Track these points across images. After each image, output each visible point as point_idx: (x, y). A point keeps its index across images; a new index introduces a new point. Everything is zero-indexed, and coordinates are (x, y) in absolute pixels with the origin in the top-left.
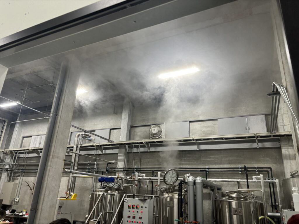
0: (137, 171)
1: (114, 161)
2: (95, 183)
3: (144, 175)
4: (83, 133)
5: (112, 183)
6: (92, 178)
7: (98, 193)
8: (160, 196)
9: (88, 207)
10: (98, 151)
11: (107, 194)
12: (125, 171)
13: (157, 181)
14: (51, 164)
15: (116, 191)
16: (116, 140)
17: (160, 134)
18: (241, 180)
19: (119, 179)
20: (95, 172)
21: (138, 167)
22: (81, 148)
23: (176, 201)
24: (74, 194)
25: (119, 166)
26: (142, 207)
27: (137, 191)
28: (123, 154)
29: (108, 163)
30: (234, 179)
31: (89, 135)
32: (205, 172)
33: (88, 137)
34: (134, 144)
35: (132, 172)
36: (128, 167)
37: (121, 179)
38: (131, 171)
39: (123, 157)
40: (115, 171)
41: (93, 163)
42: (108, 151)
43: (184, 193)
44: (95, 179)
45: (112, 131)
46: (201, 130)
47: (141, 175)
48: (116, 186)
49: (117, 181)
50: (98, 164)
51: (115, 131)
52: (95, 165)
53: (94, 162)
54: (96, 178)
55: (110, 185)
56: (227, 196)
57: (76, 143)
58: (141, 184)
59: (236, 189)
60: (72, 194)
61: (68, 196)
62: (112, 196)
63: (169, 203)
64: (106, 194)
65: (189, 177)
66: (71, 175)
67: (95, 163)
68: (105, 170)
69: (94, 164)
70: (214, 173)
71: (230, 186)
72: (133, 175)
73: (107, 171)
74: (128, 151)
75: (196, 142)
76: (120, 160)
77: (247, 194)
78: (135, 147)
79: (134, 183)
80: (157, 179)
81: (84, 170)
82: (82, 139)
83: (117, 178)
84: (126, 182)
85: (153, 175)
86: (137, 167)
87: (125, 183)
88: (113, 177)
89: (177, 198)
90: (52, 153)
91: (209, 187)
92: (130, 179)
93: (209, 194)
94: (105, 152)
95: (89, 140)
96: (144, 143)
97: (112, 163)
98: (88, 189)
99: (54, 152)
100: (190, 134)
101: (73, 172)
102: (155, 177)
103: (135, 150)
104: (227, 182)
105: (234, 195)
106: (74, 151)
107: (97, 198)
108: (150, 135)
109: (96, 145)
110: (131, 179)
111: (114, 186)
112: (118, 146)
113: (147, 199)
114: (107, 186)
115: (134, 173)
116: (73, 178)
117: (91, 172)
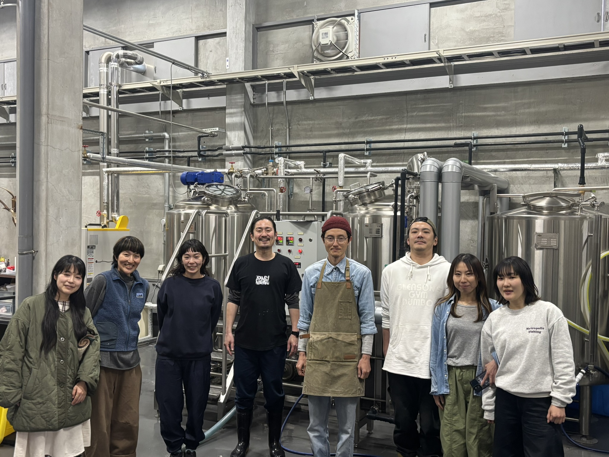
0: (280, 154)
1: (217, 129)
2: (171, 189)
3: (301, 163)
4: (121, 52)
5: (217, 186)
6: (163, 174)
7: (183, 212)
8: (345, 213)
9: (161, 247)
10: (169, 102)
11: (207, 213)
12: (249, 156)
13: (337, 178)
14: (47, 138)
15: (231, 204)
16: (216, 69)
17: (344, 48)
18: (565, 166)
19: (236, 176)
20: (167, 160)
21: (284, 144)
22: (120, 96)
23: (387, 224)
24: (122, 216)
25: (230, 142)
26: (301, 240)
27: (284, 205)
28: (239, 110)
29: (201, 135)
30: (546, 162)
31: (139, 59)
32: (467, 148)
33: (137, 64)
34: (268, 80)
35: (267, 156)
36: (255, 145)
37: (241, 176)
38: (265, 154)
39: (241, 116)
40: (222, 154)
41: (160, 136)
42: (197, 103)
43: (410, 202)
44: (171, 178)
45: (201, 42)
46: (463, 30)
47: (292, 163)
48: (229, 193)
49: (231, 181)
50: (173, 140)
51: (210, 41)
52: (167, 142)
53: (161, 134)
54: (174, 176)
55: (213, 190)
56: (524, 205)
57: (104, 82)
58: (293, 188)
59: (549, 188)
60: (116, 216)
61: (105, 223)
62: (220, 218)
63: (368, 228)
64: (204, 212)
65: (423, 160)
66: (105, 169)
67: (164, 136)
68: (196, 154)
69: (162, 140)
70: (492, 151)
71: (532, 181)
72: (271, 164)
73: (200, 155)
74: (252, 101)
75: (447, 64)
76: (234, 127)
77: (577, 199)
78: (272, 88)
79: (276, 185)
80: (336, 173)
81: (137, 154)
82: (120, 69)
83: (230, 173)
84: (254, 182)
85: (324, 162)
86: (280, 144)
87: (251, 186)
88: (218, 170)
89: (391, 216)
90: (44, 110)
91: (476, 187)
92: (263, 174)
93: (476, 204)
94: (188, 104)
95: (138, 71)
96: (296, 74)
97: (213, 135)
98: (155, 204)
99: (50, 106)
100: (432, 43)
101: (110, 160)
102: (330, 167)
103: (272, 97)
104: (527, 172)
105: (543, 203)
106: (103, 102)
107: (181, 225)
108: (313, 52)
109: (162, 86)
110: (267, 174)
111: (223, 192)
112: (225, 86)
113: (311, 221)
114: (205, 193)
115: (274, 159)
116: (110, 177)
117: (158, 159)
